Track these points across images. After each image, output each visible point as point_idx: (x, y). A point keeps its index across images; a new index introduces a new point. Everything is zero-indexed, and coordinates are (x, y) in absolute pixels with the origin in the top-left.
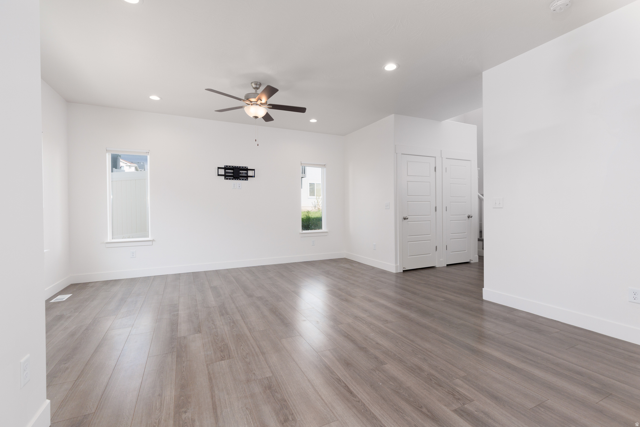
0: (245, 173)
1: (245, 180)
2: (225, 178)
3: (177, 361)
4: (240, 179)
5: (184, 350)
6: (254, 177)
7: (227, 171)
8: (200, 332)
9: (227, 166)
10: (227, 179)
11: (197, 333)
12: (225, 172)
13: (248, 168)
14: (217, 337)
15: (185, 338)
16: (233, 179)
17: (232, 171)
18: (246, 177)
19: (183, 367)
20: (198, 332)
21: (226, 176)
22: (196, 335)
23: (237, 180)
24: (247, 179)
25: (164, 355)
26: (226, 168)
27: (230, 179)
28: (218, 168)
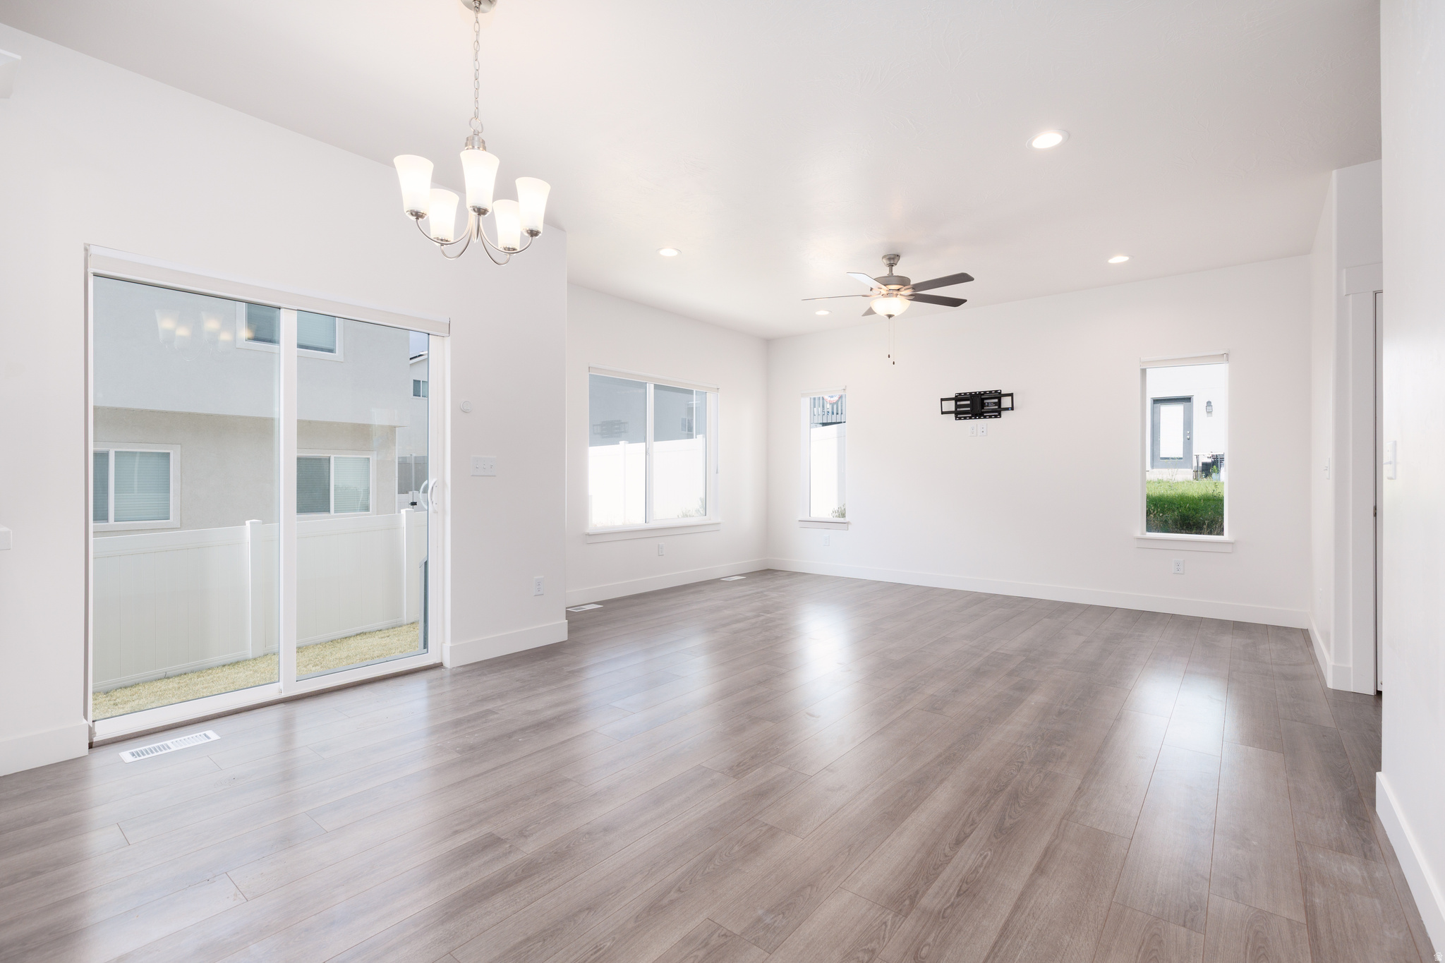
0: (995, 403)
1: (996, 417)
2: (956, 417)
4: (985, 417)
6: (1012, 409)
7: (958, 403)
9: (960, 394)
10: (960, 419)
12: (957, 406)
13: (1002, 393)
16: (970, 418)
17: (968, 402)
18: (998, 412)
21: (959, 414)
23: (980, 418)
24: (1000, 415)
26: (958, 398)
27: (965, 418)
28: (942, 400)
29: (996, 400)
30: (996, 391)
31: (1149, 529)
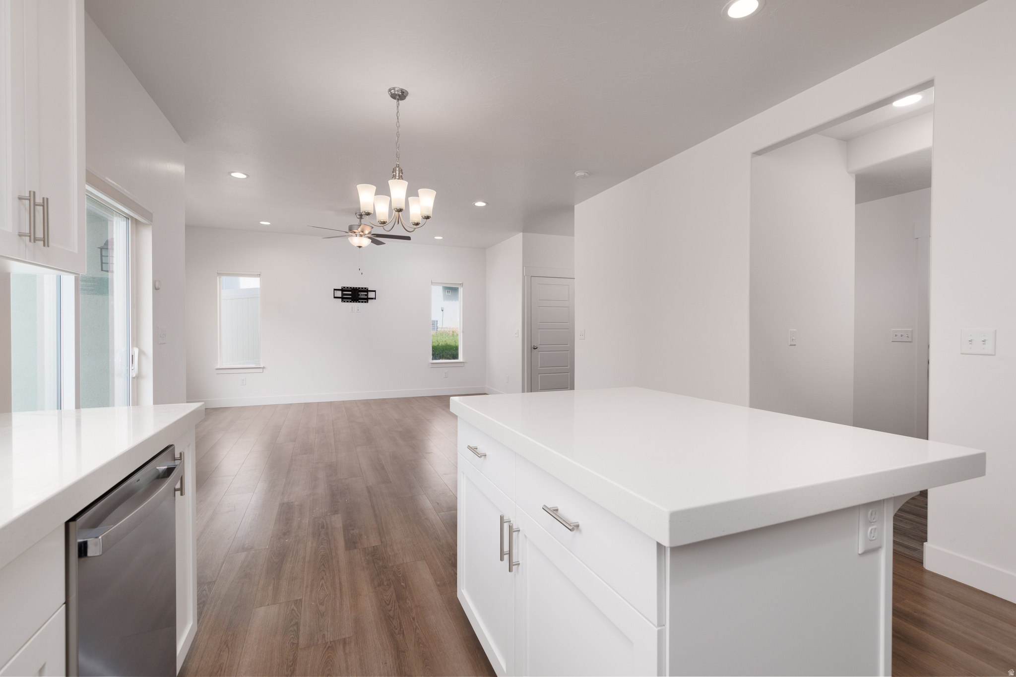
0: (365, 295)
1: (365, 302)
2: (342, 301)
4: (359, 302)
6: (375, 299)
7: (344, 292)
9: (344, 287)
10: (344, 302)
12: (343, 294)
13: (369, 289)
16: (351, 302)
17: (350, 293)
18: (366, 300)
21: (343, 299)
23: (356, 302)
24: (368, 301)
26: (343, 290)
27: (348, 302)
28: (335, 290)
29: (366, 293)
30: (365, 288)
31: (433, 359)
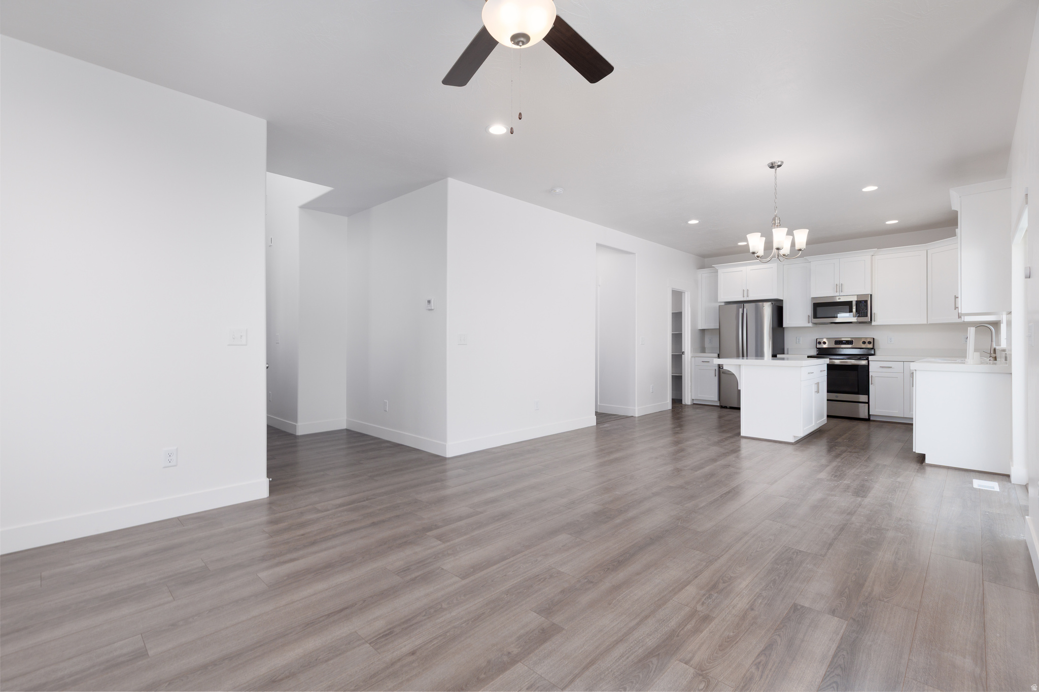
3: (865, 581)
5: (847, 590)
8: (795, 608)
11: (802, 607)
14: (775, 579)
15: (834, 610)
19: (859, 569)
20: (799, 607)
22: (807, 605)
25: (885, 600)
